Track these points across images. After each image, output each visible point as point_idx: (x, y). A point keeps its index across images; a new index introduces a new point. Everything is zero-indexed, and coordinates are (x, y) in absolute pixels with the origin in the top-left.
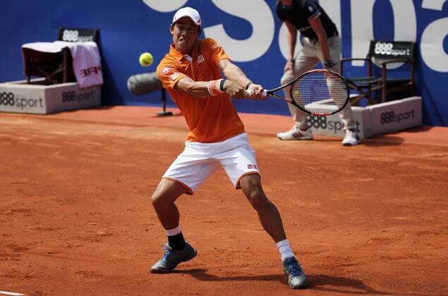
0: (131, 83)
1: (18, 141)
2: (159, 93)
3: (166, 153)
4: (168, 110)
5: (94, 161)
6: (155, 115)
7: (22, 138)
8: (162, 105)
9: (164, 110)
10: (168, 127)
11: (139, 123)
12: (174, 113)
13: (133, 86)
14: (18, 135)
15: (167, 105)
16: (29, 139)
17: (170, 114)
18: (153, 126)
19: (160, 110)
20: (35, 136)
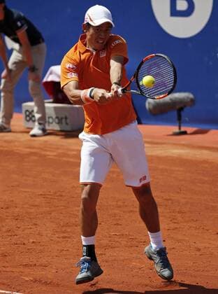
0: (149, 103)
1: (45, 156)
2: (175, 113)
3: (181, 169)
4: (183, 129)
5: (115, 176)
6: (171, 133)
7: (48, 153)
8: (178, 124)
9: (180, 129)
10: (184, 145)
11: (156, 141)
12: (188, 132)
13: (151, 107)
14: (45, 150)
15: (182, 125)
16: (55, 154)
17: (185, 133)
18: (169, 144)
19: (176, 129)
20: (60, 151)
